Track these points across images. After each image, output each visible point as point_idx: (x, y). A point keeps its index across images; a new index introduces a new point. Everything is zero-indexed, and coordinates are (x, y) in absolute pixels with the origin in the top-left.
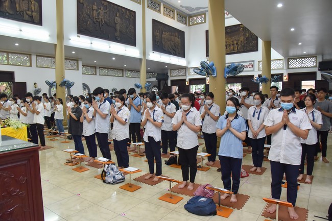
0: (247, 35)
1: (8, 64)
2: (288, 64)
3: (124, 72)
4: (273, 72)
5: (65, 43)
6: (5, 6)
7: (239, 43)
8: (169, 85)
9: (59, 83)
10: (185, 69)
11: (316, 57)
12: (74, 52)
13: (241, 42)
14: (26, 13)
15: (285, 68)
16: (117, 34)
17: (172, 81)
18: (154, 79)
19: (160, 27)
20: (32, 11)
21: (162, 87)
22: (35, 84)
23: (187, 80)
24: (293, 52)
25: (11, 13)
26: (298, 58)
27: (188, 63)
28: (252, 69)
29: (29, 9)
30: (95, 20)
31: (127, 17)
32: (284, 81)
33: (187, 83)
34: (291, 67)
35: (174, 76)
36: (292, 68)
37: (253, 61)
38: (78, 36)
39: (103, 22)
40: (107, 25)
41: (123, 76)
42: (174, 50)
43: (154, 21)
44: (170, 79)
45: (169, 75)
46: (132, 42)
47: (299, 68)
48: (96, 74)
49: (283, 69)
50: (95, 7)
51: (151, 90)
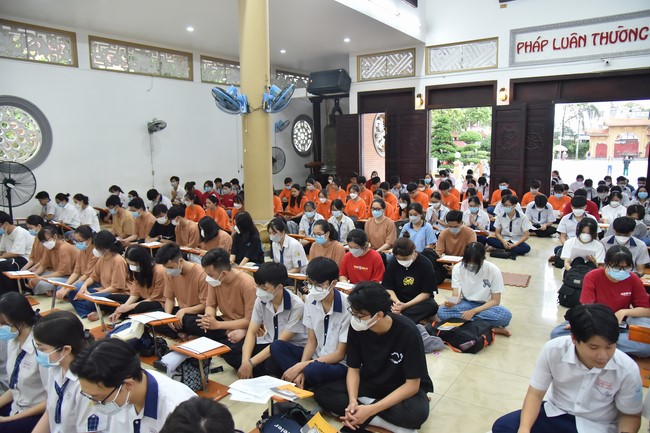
10: (413, 51)
17: (362, 96)
18: (301, 93)
21: (324, 122)
23: (421, 90)
27: (427, 28)
33: (419, 104)
35: (372, 76)
41: (191, 79)
44: (356, 89)
45: (353, 74)
48: (76, 65)
51: (288, 130)
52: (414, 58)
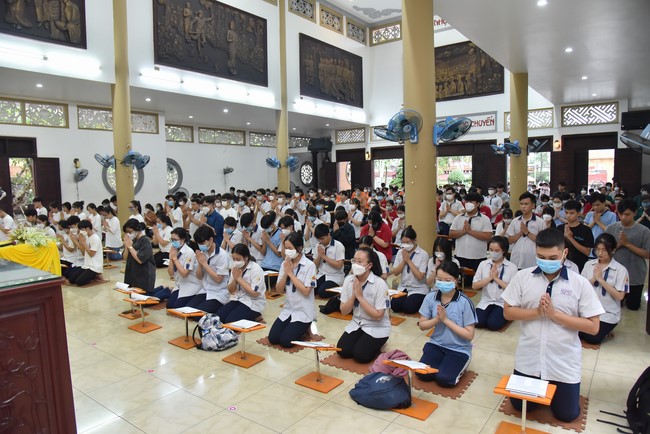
0: (483, 61)
1: (24, 124)
2: (563, 117)
3: (247, 137)
4: (531, 134)
5: (131, 82)
6: (16, 11)
7: (468, 77)
8: (334, 160)
9: (120, 158)
10: (364, 128)
11: (617, 103)
12: (148, 100)
13: (472, 75)
14: (55, 25)
15: (556, 125)
16: (232, 63)
17: (339, 153)
18: (305, 150)
19: (313, 48)
20: (67, 22)
21: (319, 165)
22: (76, 161)
24: (571, 95)
25: (27, 24)
26: (581, 106)
27: (370, 117)
28: (492, 128)
29: (60, 16)
30: (187, 37)
31: (249, 29)
32: (555, 150)
33: (368, 157)
34: (569, 123)
35: (344, 142)
36: (570, 126)
37: (495, 113)
38: (157, 69)
39: (205, 40)
40: (212, 45)
41: (244, 144)
42: (341, 92)
43: (303, 38)
44: (335, 149)
45: (333, 140)
46: (259, 77)
47: (583, 125)
48: (193, 141)
49: (551, 127)
50: (188, 11)
51: (298, 170)
52: (365, 132)
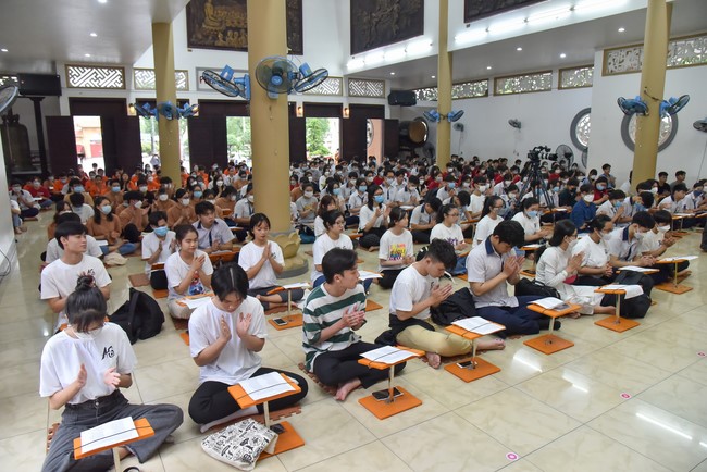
15: (344, 94)
17: (72, 101)
23: (132, 101)
44: (67, 95)
45: (62, 80)
52: (123, 77)
